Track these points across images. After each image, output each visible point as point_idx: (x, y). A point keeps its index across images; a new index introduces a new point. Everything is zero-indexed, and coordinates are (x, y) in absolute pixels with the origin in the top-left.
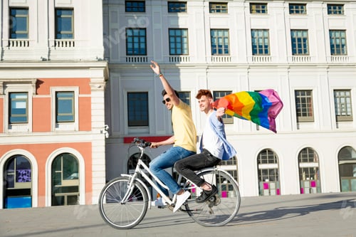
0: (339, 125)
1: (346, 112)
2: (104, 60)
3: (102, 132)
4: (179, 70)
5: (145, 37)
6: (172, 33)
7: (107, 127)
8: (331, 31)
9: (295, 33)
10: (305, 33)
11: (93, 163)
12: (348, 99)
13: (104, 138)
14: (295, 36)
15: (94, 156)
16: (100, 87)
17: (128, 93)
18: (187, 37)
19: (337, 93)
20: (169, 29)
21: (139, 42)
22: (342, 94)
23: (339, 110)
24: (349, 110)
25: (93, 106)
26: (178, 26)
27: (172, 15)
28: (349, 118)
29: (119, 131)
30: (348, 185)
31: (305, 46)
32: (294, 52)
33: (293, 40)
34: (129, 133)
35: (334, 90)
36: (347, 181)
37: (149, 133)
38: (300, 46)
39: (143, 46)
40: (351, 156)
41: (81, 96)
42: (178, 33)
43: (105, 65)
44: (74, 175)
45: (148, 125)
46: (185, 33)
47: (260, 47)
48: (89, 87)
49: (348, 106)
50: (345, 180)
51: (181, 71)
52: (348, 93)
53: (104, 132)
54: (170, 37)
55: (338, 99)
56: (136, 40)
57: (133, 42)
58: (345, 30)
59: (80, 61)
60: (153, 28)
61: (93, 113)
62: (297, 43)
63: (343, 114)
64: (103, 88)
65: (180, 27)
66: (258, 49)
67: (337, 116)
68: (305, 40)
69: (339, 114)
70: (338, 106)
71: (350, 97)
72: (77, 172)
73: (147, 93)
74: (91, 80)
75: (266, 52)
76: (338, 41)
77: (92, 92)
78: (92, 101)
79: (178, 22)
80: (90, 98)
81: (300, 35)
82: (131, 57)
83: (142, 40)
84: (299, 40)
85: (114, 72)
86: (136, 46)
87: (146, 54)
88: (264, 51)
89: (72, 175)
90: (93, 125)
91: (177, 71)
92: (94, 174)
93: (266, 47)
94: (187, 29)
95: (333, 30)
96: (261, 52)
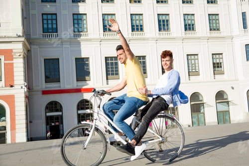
0: (191, 78)
1: (195, 69)
2: (23, 36)
3: (22, 87)
4: (80, 42)
5: (56, 20)
6: (76, 17)
7: (26, 84)
8: (185, 15)
9: (160, 17)
10: (167, 17)
11: (16, 110)
12: (196, 61)
13: (24, 92)
14: (161, 18)
15: (16, 104)
16: (20, 55)
17: (45, 60)
18: (86, 20)
19: (189, 57)
20: (73, 14)
21: (52, 24)
22: (193, 57)
23: (190, 68)
24: (197, 68)
25: (15, 69)
26: (79, 12)
27: (75, 4)
28: (197, 73)
29: (39, 86)
30: (197, 118)
31: (167, 25)
32: (160, 30)
33: (159, 21)
34: (46, 88)
35: (187, 55)
36: (196, 115)
37: (60, 87)
38: (164, 25)
39: (54, 26)
40: (199, 99)
41: (6, 62)
42: (79, 17)
43: (23, 40)
44: (3, 118)
45: (59, 81)
46: (84, 17)
47: (137, 26)
48: (12, 56)
49: (197, 65)
50: (195, 115)
51: (81, 43)
52: (196, 57)
53: (24, 87)
54: (74, 19)
55: (190, 61)
56: (50, 22)
57: (48, 24)
58: (194, 14)
59: (5, 37)
60: (62, 14)
61: (15, 74)
62: (162, 23)
63: (193, 71)
64: (22, 56)
65: (80, 13)
66: (135, 27)
67: (189, 72)
68: (167, 21)
69: (191, 71)
70: (190, 65)
71: (198, 59)
72: (5, 116)
73: (58, 59)
74: (13, 50)
75: (142, 29)
76: (189, 22)
77: (14, 60)
78: (15, 65)
79: (78, 9)
80: (13, 63)
81: (164, 18)
82: (46, 34)
83: (54, 22)
84: (164, 21)
85: (34, 45)
86: (50, 26)
87: (57, 32)
88: (140, 29)
89: (2, 119)
90: (16, 82)
91: (79, 43)
92: (17, 118)
93: (141, 26)
94: (86, 14)
95: (186, 14)
96: (138, 30)
